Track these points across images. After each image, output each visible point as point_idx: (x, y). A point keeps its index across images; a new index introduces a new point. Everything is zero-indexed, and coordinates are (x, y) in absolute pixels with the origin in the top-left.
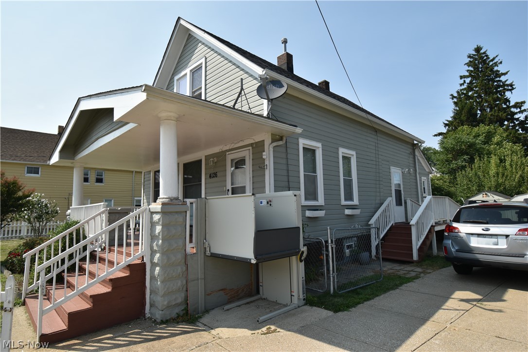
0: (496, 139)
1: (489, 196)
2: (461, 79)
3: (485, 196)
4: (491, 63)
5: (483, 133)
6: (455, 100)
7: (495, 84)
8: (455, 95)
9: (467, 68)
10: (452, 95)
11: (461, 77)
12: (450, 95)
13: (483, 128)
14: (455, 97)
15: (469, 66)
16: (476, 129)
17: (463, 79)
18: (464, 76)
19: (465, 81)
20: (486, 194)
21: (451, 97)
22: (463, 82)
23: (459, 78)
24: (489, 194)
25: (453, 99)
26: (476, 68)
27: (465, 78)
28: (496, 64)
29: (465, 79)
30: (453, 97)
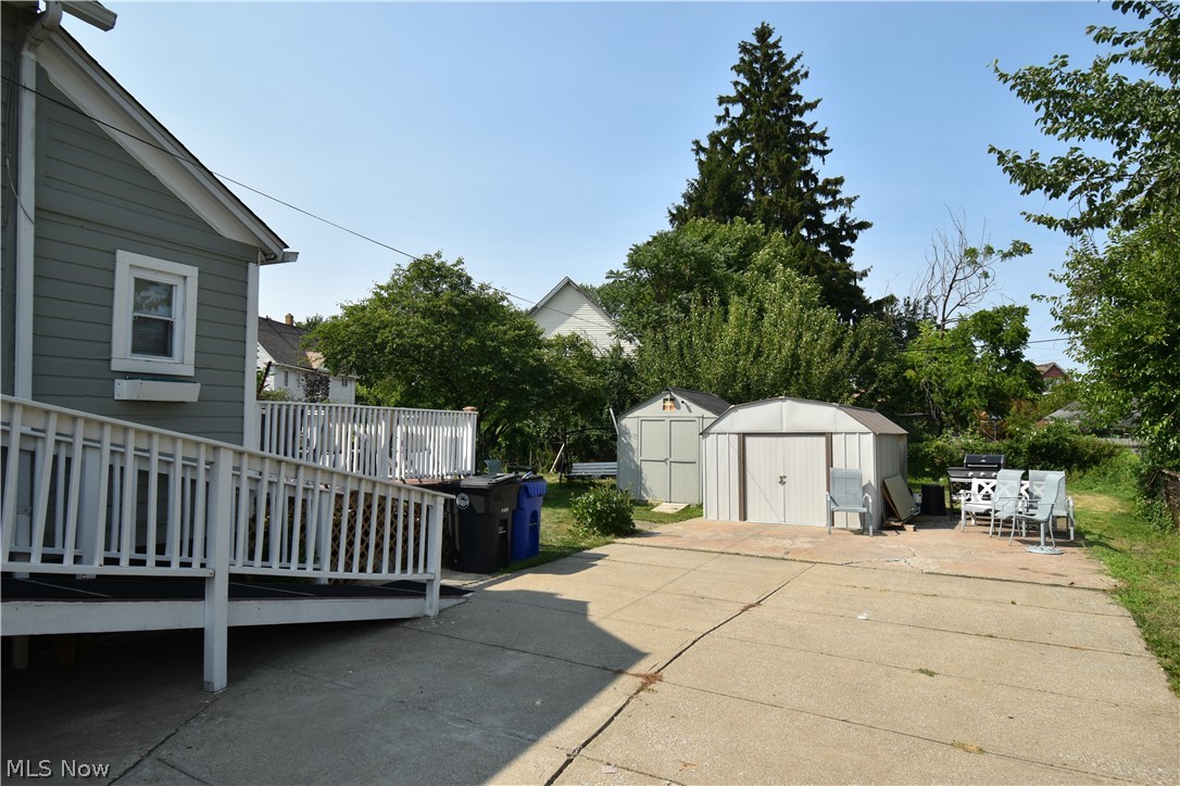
0: (762, 256)
1: (679, 408)
2: (720, 104)
3: (668, 403)
4: (786, 74)
5: (737, 240)
6: (703, 157)
7: (792, 130)
8: (706, 144)
9: (734, 76)
10: (697, 143)
11: (722, 100)
12: (694, 143)
13: (740, 228)
14: (704, 150)
15: (739, 72)
16: (724, 229)
17: (724, 106)
18: (728, 97)
19: (727, 110)
20: (672, 400)
21: (695, 148)
22: (723, 113)
23: (717, 101)
24: (679, 399)
25: (697, 154)
26: (755, 81)
27: (728, 102)
28: (795, 78)
29: (730, 106)
30: (699, 149)
